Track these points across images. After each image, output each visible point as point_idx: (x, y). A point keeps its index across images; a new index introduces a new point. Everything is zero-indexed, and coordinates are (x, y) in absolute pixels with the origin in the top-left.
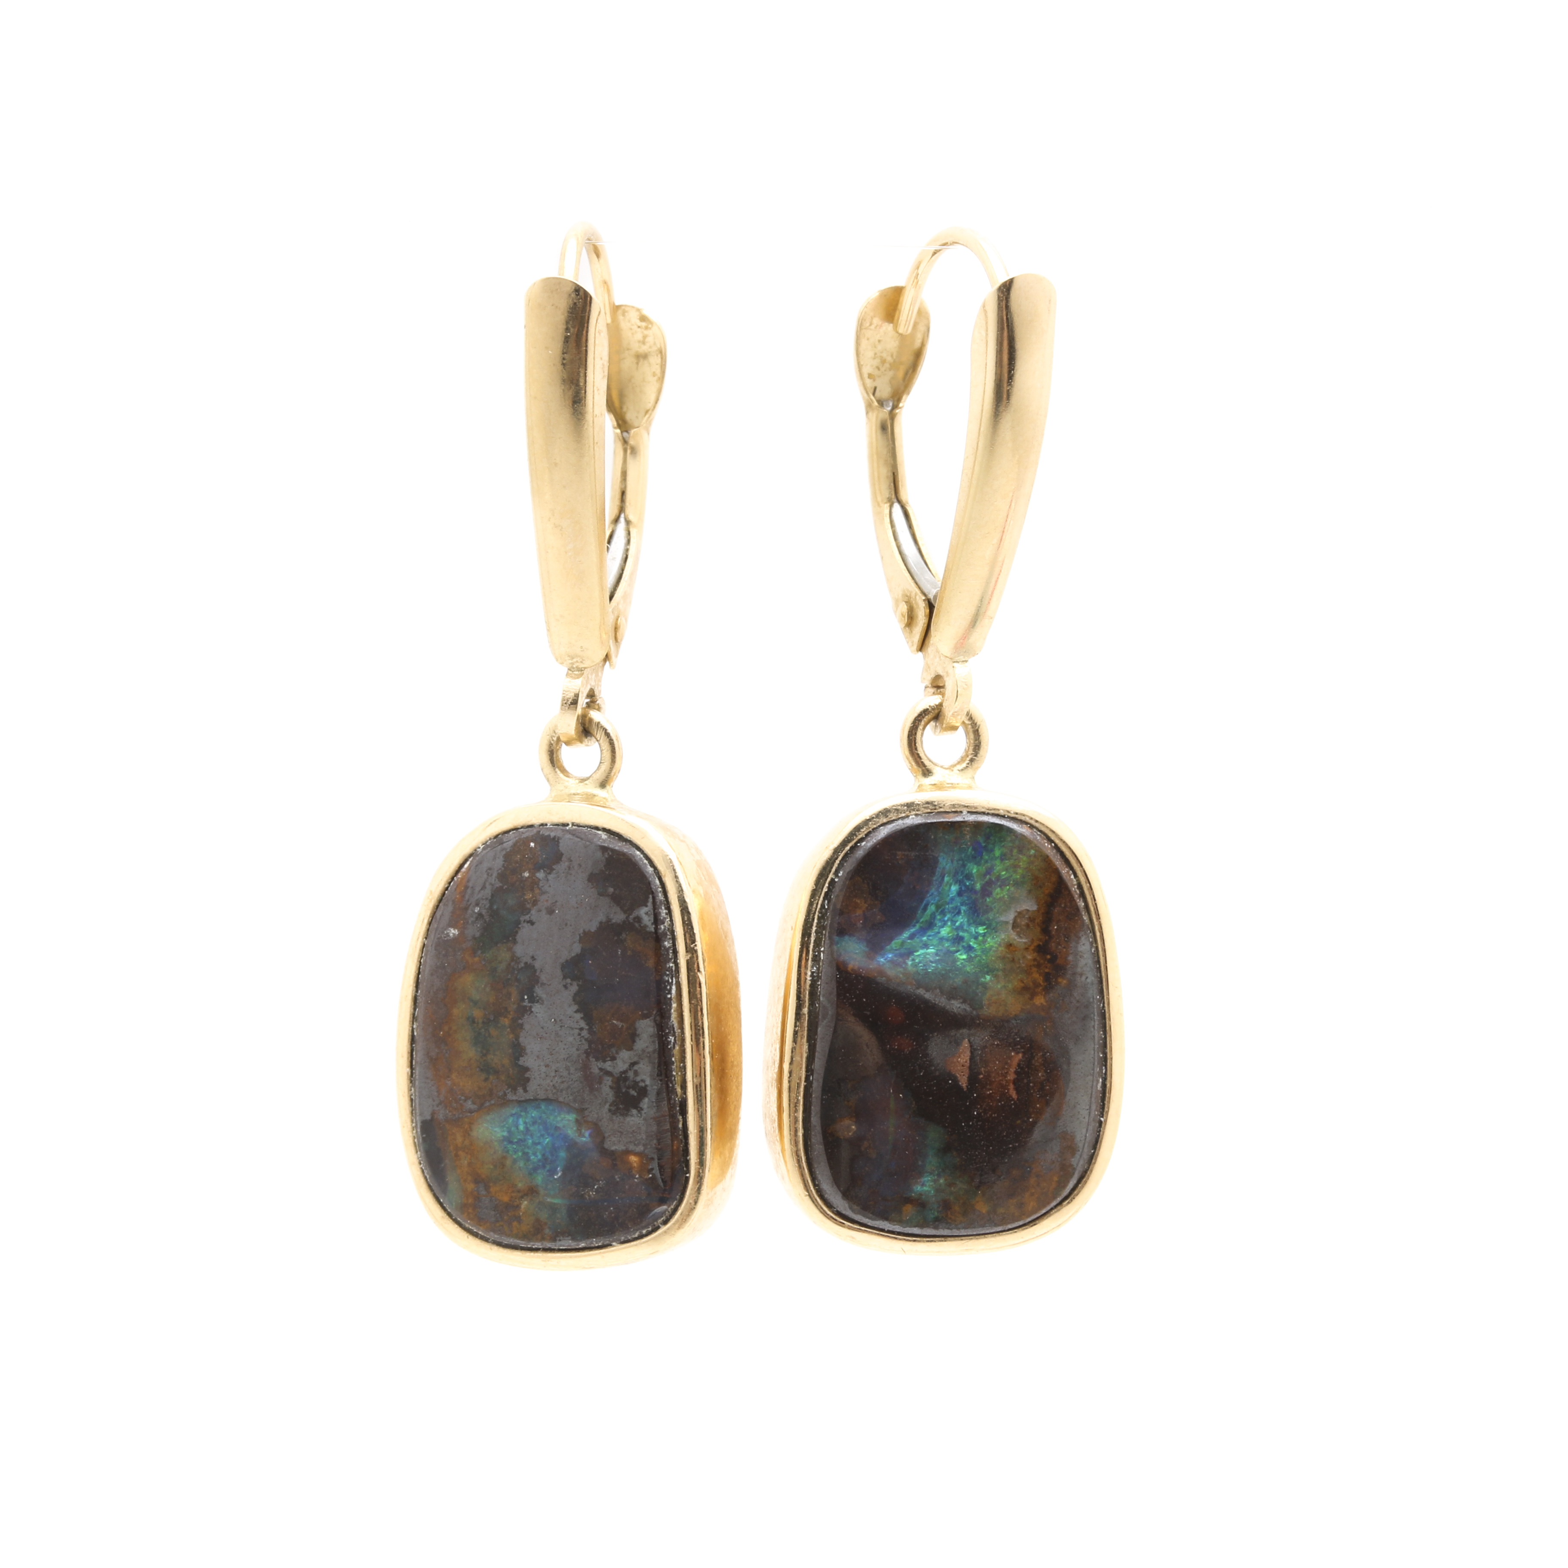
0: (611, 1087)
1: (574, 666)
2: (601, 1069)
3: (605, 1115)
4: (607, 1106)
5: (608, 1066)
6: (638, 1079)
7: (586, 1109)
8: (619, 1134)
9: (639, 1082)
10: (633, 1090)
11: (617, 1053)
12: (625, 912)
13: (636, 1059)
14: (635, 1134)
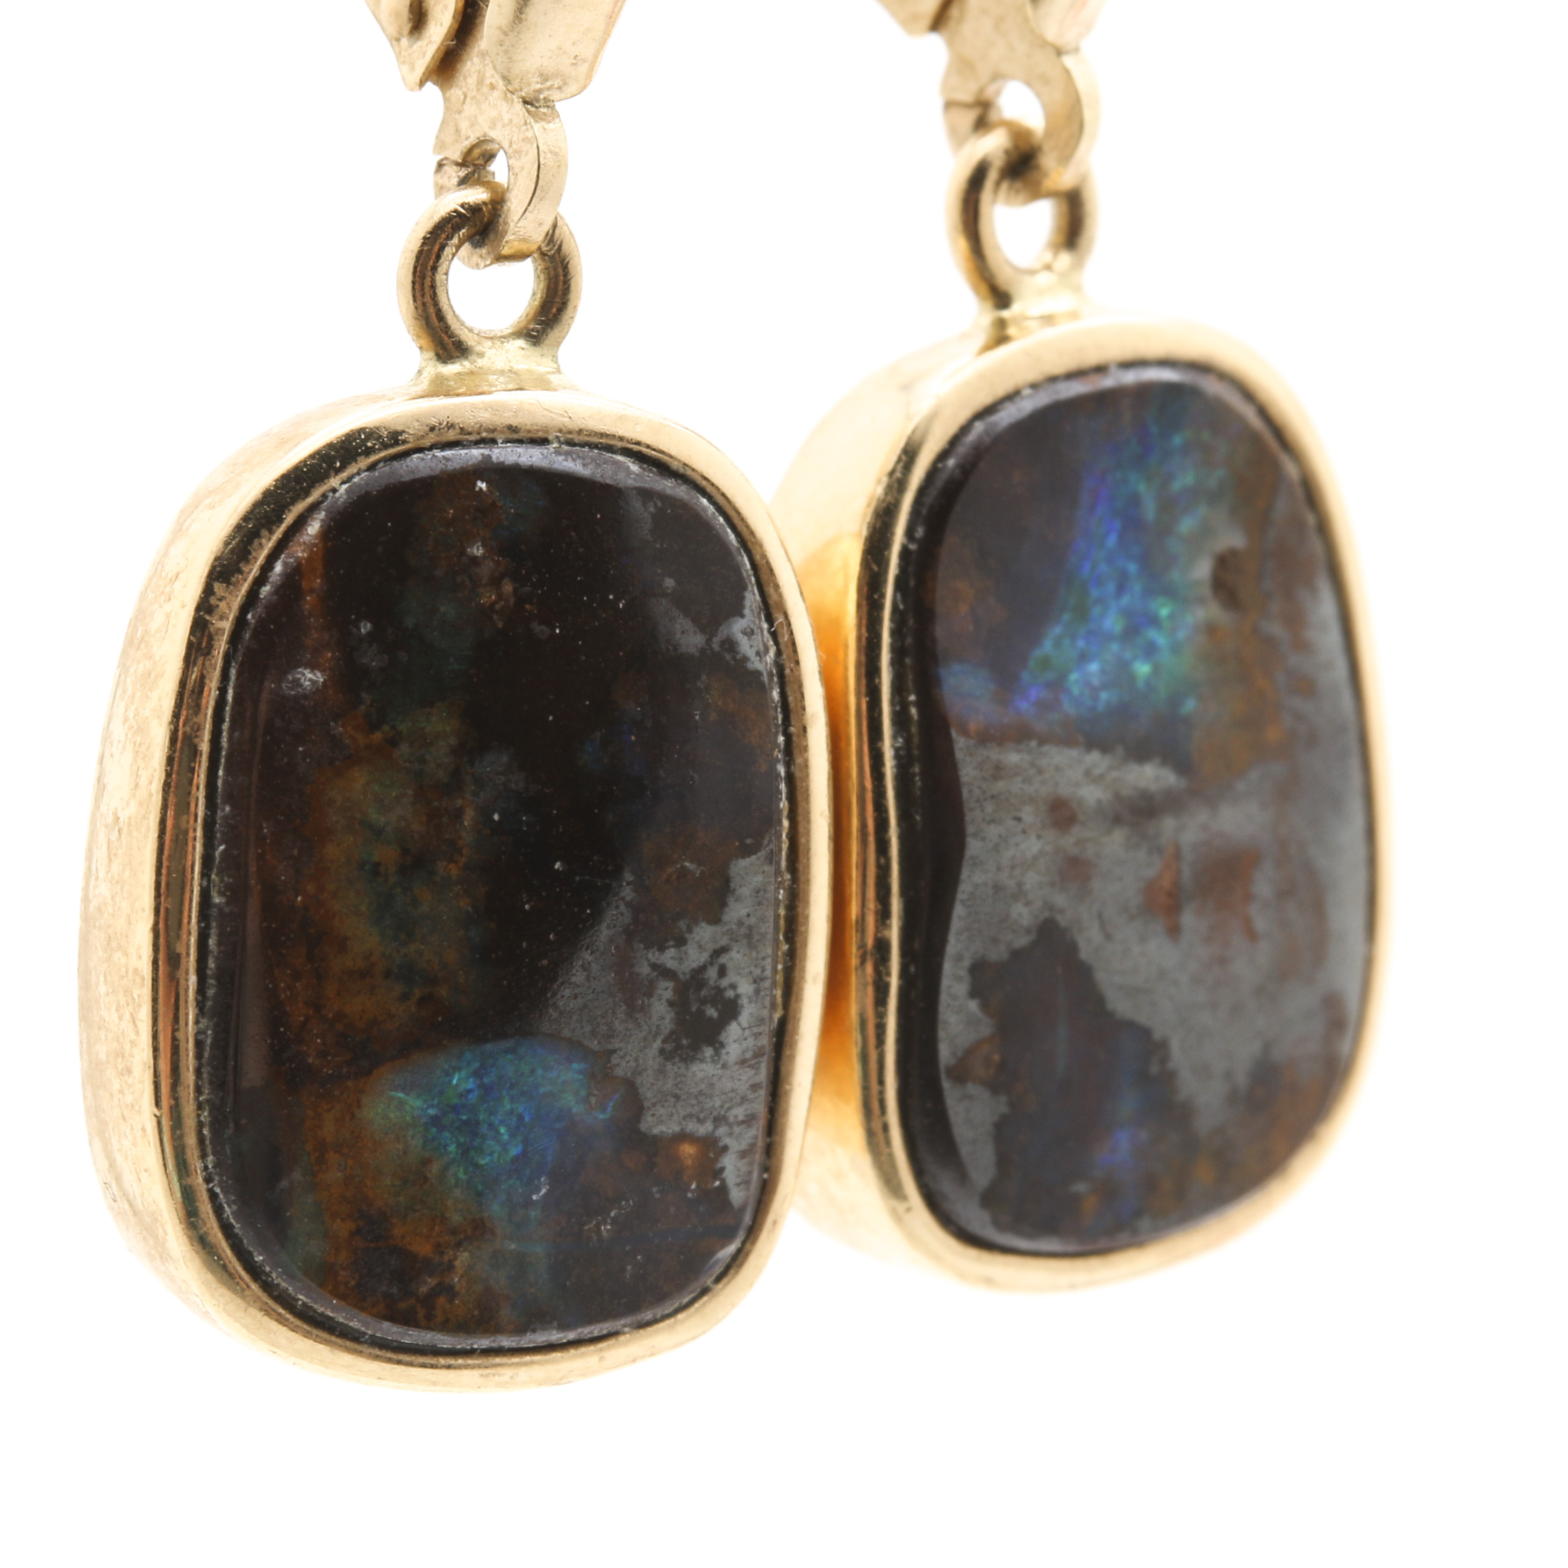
0: (671, 1004)
1: (542, 96)
2: (654, 966)
3: (650, 1062)
4: (658, 1044)
5: (669, 958)
6: (724, 983)
7: (614, 1051)
8: (672, 1100)
9: (725, 989)
10: (712, 1006)
11: (690, 930)
12: (703, 630)
13: (724, 941)
14: (701, 1099)
